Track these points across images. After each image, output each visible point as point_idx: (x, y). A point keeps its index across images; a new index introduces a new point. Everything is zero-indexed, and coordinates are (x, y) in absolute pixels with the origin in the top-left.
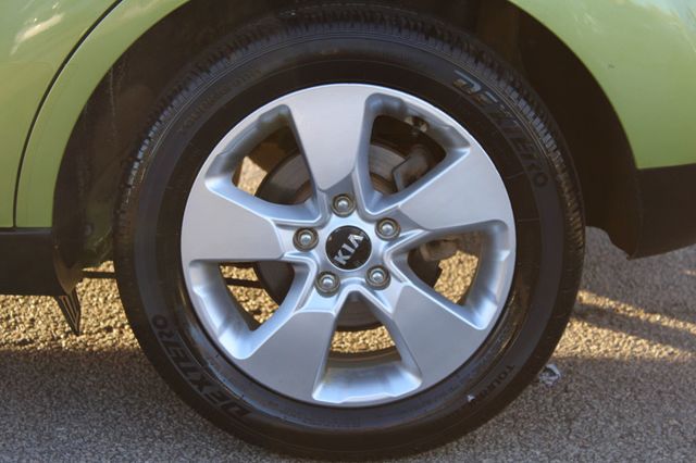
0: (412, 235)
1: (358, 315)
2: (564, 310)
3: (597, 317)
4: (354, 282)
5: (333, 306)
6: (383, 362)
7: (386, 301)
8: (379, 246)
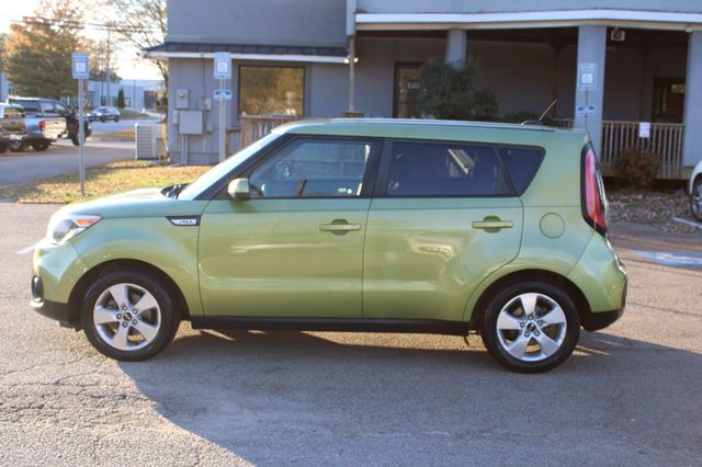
0: (545, 325)
1: (533, 342)
2: (574, 348)
3: (580, 350)
4: (532, 335)
5: (528, 339)
6: (537, 353)
7: (539, 339)
8: (538, 327)
